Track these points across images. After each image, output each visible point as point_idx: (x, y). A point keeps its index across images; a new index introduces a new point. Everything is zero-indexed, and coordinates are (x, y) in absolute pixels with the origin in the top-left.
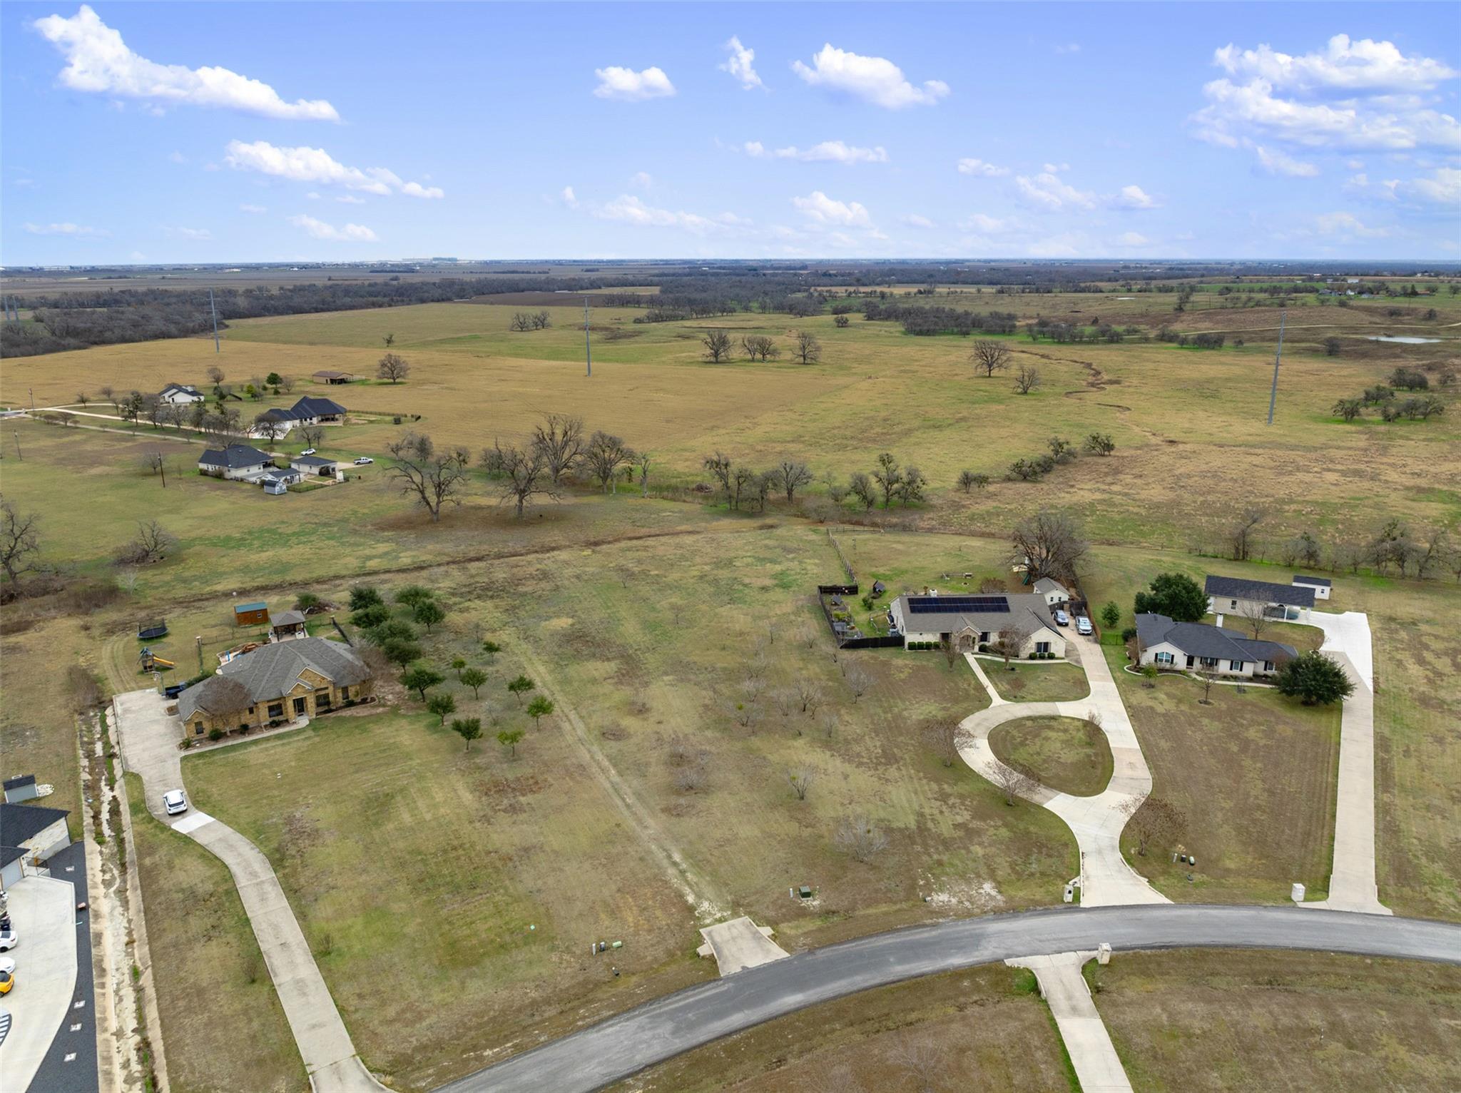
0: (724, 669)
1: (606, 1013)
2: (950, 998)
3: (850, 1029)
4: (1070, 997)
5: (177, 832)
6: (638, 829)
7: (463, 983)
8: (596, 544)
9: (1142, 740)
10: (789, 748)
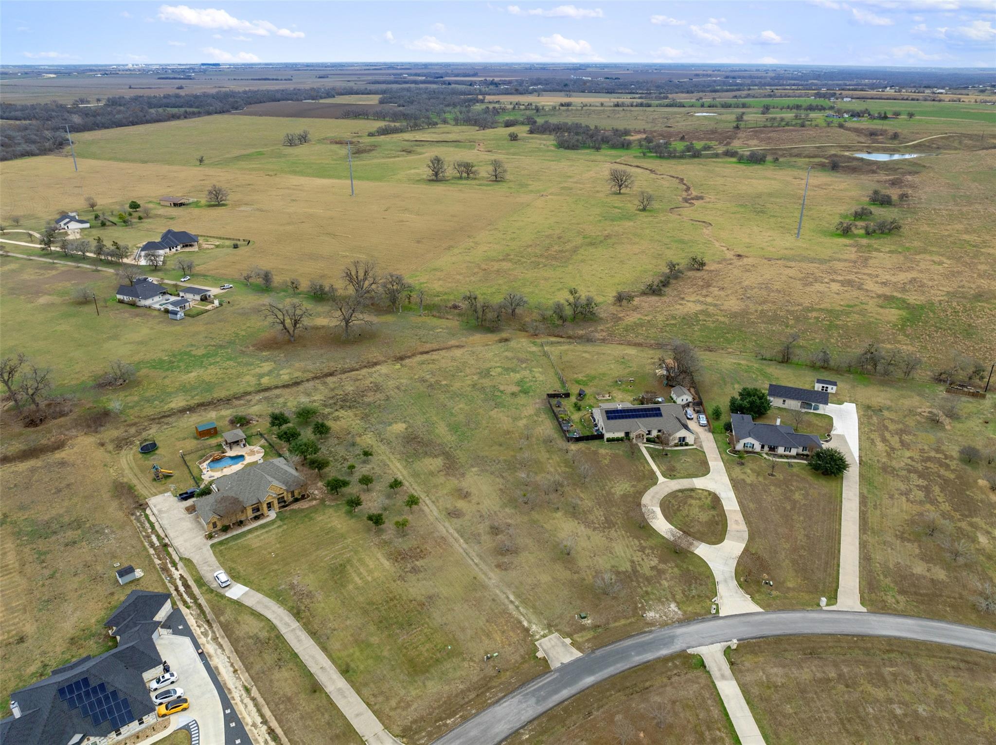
0: (505, 461)
1: (501, 695)
2: (663, 673)
3: (619, 694)
4: (720, 670)
5: (231, 599)
6: (486, 580)
7: (424, 683)
8: (402, 358)
9: (740, 503)
10: (554, 519)
